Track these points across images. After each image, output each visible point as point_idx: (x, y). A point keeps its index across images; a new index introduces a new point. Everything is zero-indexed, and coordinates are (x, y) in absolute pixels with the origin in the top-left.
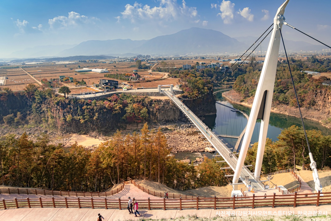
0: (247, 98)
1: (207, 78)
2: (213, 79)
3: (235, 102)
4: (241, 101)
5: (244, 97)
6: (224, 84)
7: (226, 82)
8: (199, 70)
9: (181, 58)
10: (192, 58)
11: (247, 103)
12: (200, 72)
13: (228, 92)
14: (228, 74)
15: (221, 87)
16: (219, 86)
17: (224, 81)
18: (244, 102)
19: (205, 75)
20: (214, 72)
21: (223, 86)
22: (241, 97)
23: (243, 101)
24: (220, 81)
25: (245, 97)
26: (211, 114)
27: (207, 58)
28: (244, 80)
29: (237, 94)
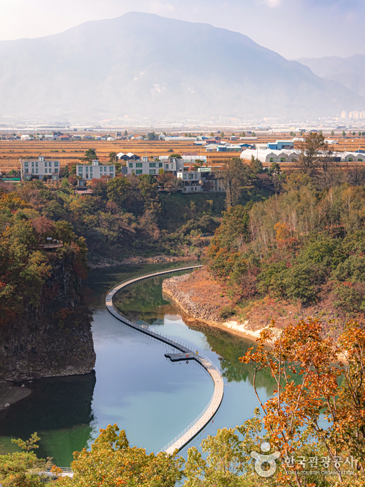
0: (251, 303)
1: (117, 216)
2: (143, 220)
3: (200, 319)
4: (226, 316)
5: (239, 297)
6: (189, 244)
7: (196, 237)
8: (89, 183)
9: (59, 134)
10: (106, 137)
11: (246, 322)
12: (89, 191)
13: (186, 276)
14: (211, 202)
15: (175, 255)
16: (169, 254)
17: (187, 232)
18: (234, 317)
19: (110, 203)
20: (147, 191)
21: (185, 250)
22: (226, 299)
23: (233, 314)
24: (174, 231)
25: (242, 297)
26: (69, 371)
27: (167, 139)
28: (246, 226)
29: (215, 284)
